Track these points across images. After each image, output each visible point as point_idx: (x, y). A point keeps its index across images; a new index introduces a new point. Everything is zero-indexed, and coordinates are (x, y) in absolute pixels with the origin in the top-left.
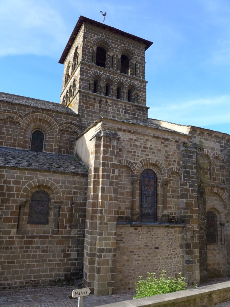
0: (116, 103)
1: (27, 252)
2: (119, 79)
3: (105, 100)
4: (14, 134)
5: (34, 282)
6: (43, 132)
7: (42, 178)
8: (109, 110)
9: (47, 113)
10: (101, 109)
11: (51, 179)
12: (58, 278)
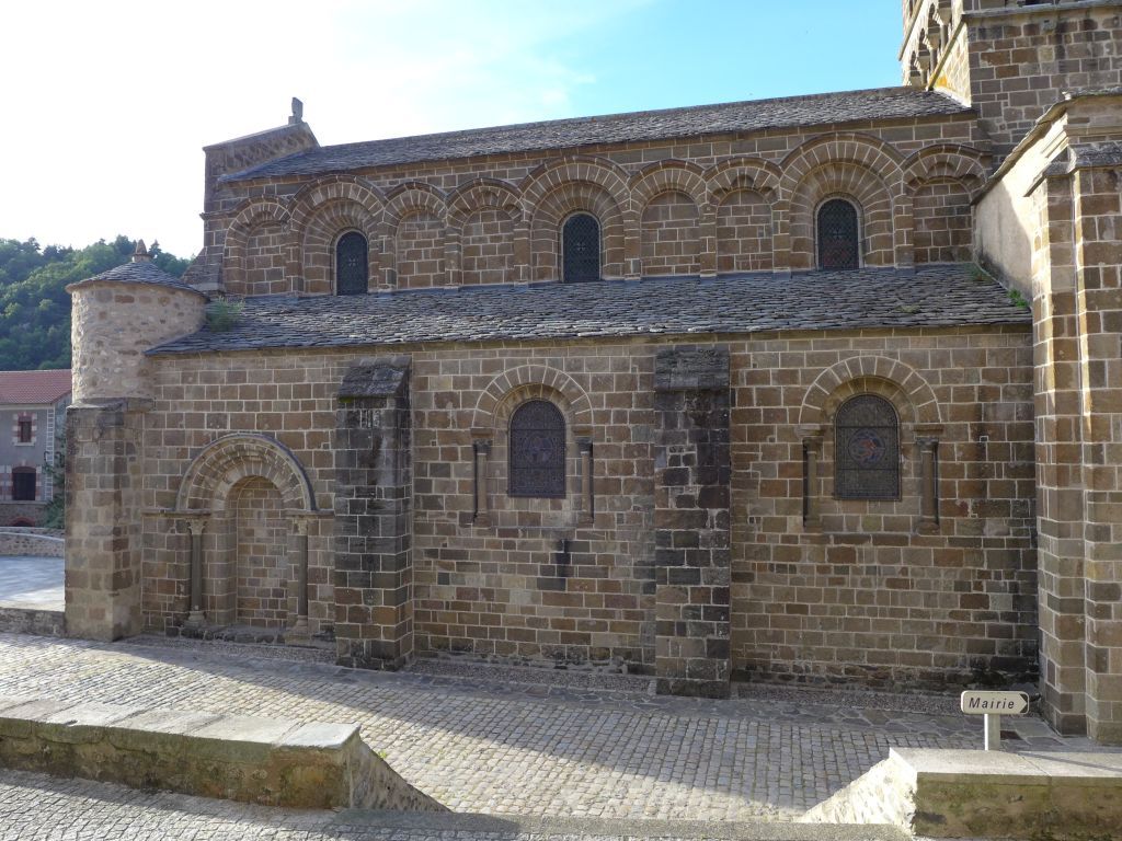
1: (840, 582)
3: (1082, 19)
4: (761, 228)
5: (872, 672)
6: (851, 202)
7: (863, 353)
8: (1105, 56)
9: (856, 133)
10: (1067, 59)
11: (893, 355)
12: (948, 668)
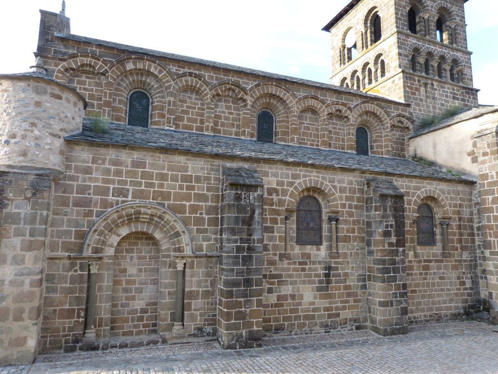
0: (443, 86)
1: (425, 279)
2: (440, 51)
3: (431, 82)
4: (342, 133)
5: (437, 315)
6: (367, 129)
7: (429, 187)
8: (436, 96)
9: (376, 103)
10: (428, 94)
11: (436, 189)
12: (457, 310)
